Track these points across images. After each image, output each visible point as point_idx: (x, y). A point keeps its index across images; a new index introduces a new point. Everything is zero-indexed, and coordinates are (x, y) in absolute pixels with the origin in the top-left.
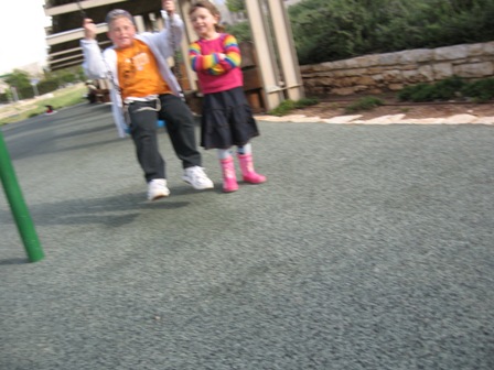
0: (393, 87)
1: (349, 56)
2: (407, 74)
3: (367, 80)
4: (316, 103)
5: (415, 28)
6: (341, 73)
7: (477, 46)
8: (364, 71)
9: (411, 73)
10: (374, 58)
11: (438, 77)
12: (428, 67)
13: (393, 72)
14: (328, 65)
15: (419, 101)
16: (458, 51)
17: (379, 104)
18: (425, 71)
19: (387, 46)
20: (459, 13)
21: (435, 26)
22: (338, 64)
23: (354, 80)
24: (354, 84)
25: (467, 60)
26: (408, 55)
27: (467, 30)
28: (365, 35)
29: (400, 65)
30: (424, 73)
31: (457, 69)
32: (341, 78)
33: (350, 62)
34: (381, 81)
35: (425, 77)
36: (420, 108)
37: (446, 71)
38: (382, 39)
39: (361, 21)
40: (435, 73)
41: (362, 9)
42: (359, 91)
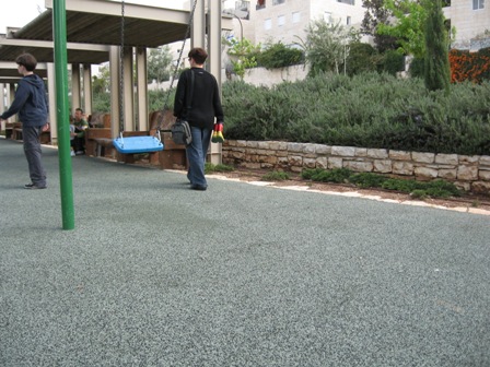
0: (293, 168)
1: (263, 139)
2: (307, 161)
3: (274, 160)
5: (319, 128)
6: (252, 151)
7: (363, 150)
8: (273, 152)
9: (311, 160)
10: (283, 144)
11: (331, 167)
12: (325, 158)
13: (296, 158)
14: (243, 142)
15: (317, 181)
16: (349, 151)
17: (287, 178)
18: (322, 161)
19: (294, 138)
20: (353, 125)
21: (333, 130)
22: (251, 143)
23: (262, 158)
24: (261, 162)
25: (355, 158)
26: (311, 147)
27: (357, 137)
28: (276, 125)
29: (302, 153)
30: (321, 162)
31: (345, 163)
32: (252, 155)
33: (262, 144)
34: (286, 163)
35: (321, 165)
36: (319, 185)
37: (338, 163)
38: (292, 131)
39: (276, 114)
40: (328, 164)
41: (278, 105)
42: (265, 168)
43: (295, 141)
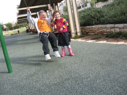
0: (104, 33)
1: (93, 25)
2: (108, 30)
3: (98, 31)
4: (84, 36)
5: (110, 19)
6: (91, 29)
8: (97, 29)
9: (109, 30)
10: (100, 26)
11: (116, 32)
12: (113, 29)
13: (104, 30)
14: (88, 27)
15: (110, 38)
16: (121, 25)
17: (100, 38)
18: (113, 30)
19: (103, 23)
20: (122, 16)
21: (115, 19)
22: (90, 27)
23: (94, 31)
24: (94, 32)
25: (123, 28)
26: (108, 26)
27: (124, 20)
28: (97, 20)
29: (106, 28)
30: (112, 30)
31: (121, 30)
32: (91, 30)
33: (93, 26)
34: (101, 32)
35: (112, 31)
36: (111, 39)
37: (118, 30)
38: (102, 21)
39: (97, 16)
40: (115, 31)
41: (97, 13)
42: (95, 34)
43: (103, 24)
